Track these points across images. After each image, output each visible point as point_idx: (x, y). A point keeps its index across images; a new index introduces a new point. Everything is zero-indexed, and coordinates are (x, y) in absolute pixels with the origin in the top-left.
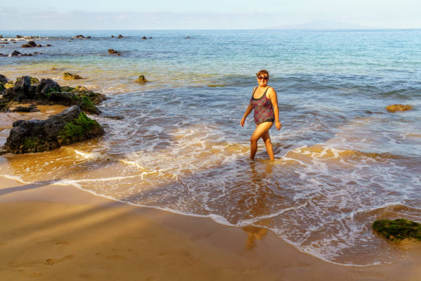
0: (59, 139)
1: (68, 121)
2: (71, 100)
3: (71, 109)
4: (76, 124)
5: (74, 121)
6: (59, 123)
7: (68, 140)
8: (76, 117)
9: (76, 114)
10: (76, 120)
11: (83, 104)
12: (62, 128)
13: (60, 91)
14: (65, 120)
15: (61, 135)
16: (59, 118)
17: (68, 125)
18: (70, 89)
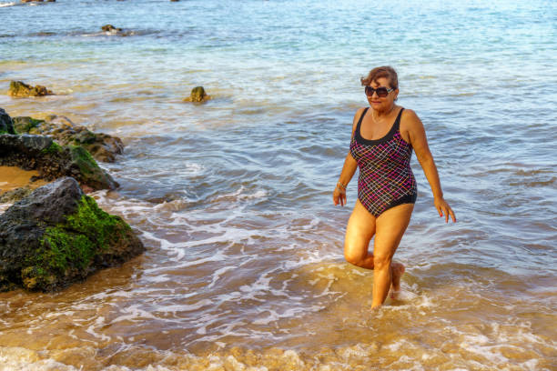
0: (29, 276)
1: (49, 223)
2: (43, 155)
3: (55, 186)
4: (70, 230)
5: (65, 222)
6: (28, 229)
7: (52, 279)
8: (70, 209)
9: (70, 201)
10: (71, 218)
11: (74, 166)
12: (34, 244)
13: (11, 131)
14: (41, 218)
15: (33, 264)
16: (24, 216)
17: (52, 234)
18: (32, 124)
